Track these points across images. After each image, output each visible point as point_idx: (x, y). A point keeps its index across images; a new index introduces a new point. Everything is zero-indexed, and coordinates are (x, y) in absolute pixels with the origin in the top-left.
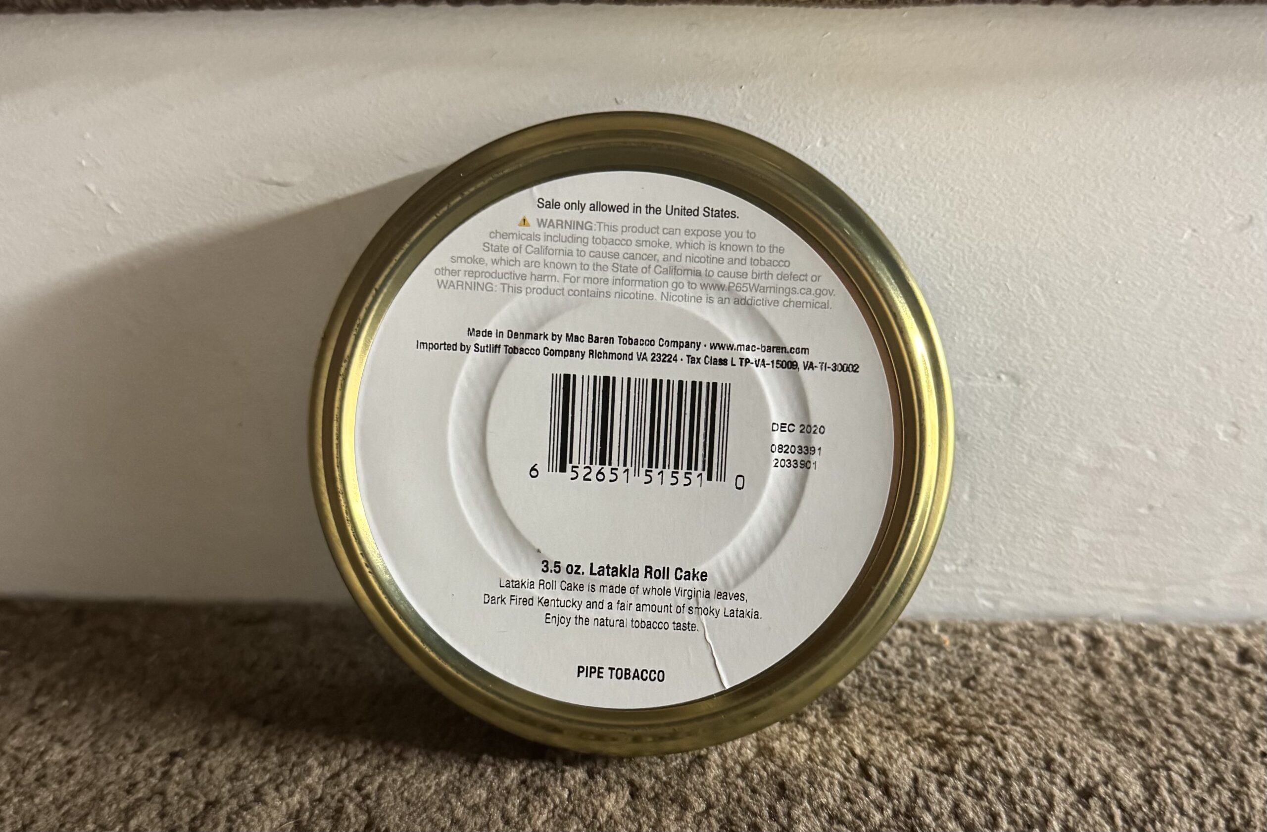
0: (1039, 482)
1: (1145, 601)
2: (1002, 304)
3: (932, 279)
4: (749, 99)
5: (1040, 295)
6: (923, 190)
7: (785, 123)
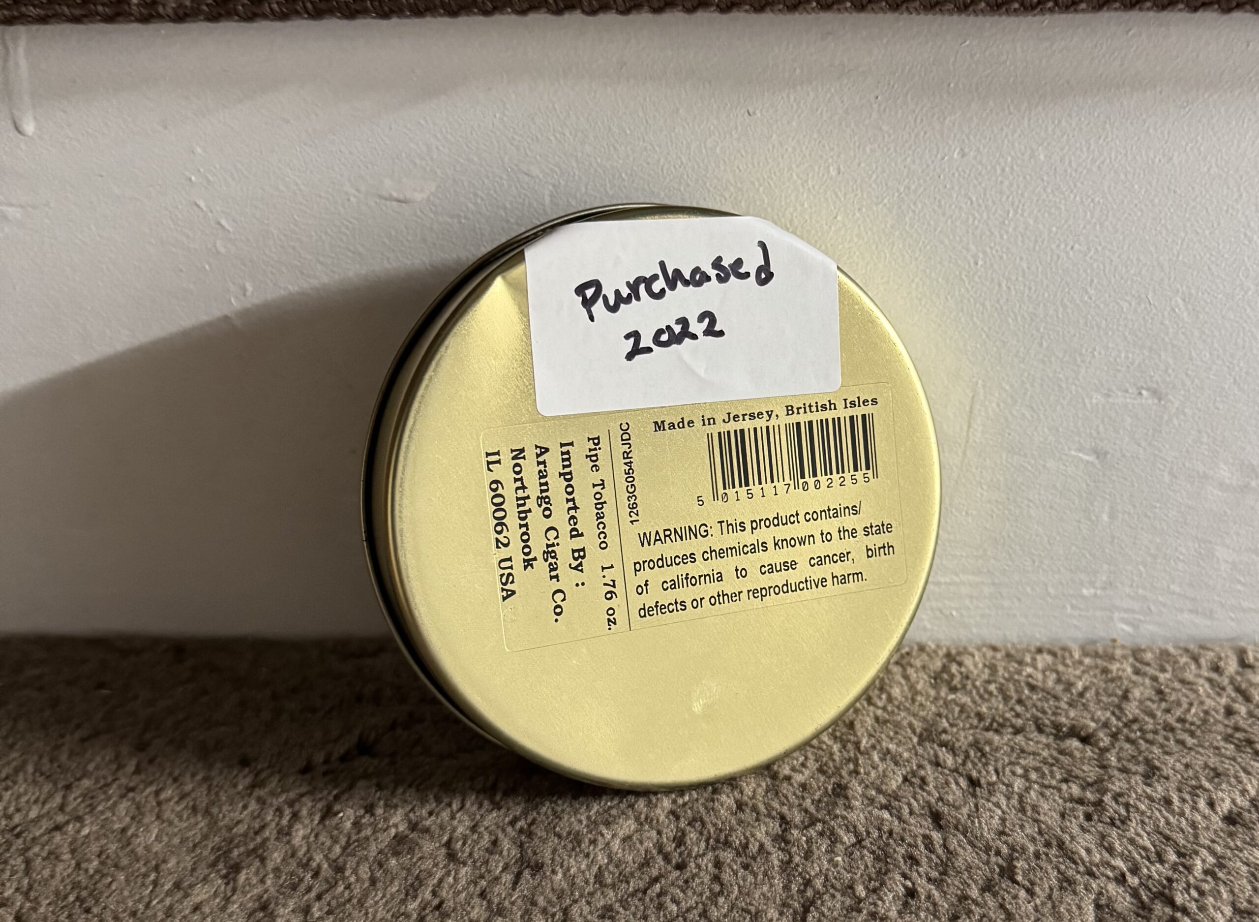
0: (1180, 500)
2: (1144, 318)
3: (1072, 292)
4: (885, 110)
5: (1183, 308)
6: (1063, 202)
7: (922, 133)
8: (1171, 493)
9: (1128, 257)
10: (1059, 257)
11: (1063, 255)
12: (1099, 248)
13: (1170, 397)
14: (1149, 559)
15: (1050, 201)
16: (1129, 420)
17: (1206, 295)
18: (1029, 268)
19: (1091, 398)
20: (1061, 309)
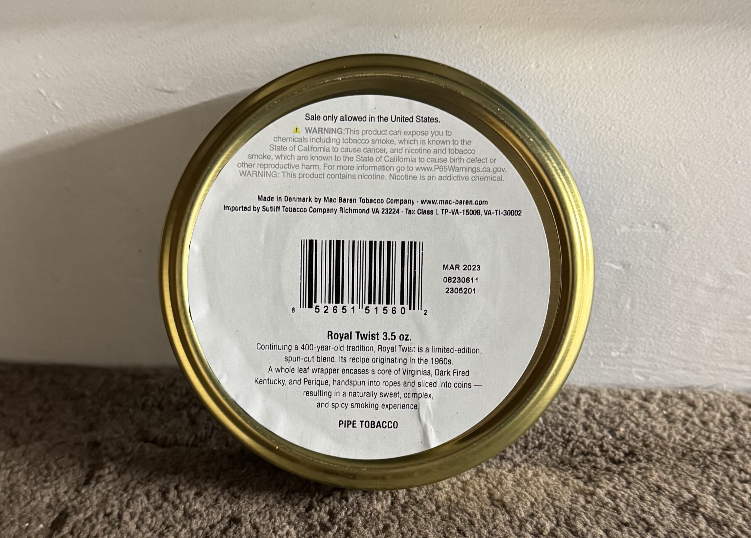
0: (679, 296)
2: (657, 176)
3: (609, 158)
4: (486, 36)
5: (684, 171)
6: (604, 98)
7: (510, 52)
8: (672, 291)
9: (648, 136)
10: (601, 134)
11: (603, 133)
12: (628, 130)
13: (674, 229)
14: (657, 334)
15: (595, 98)
16: (646, 243)
17: (700, 162)
18: (580, 142)
19: (620, 228)
20: (601, 170)
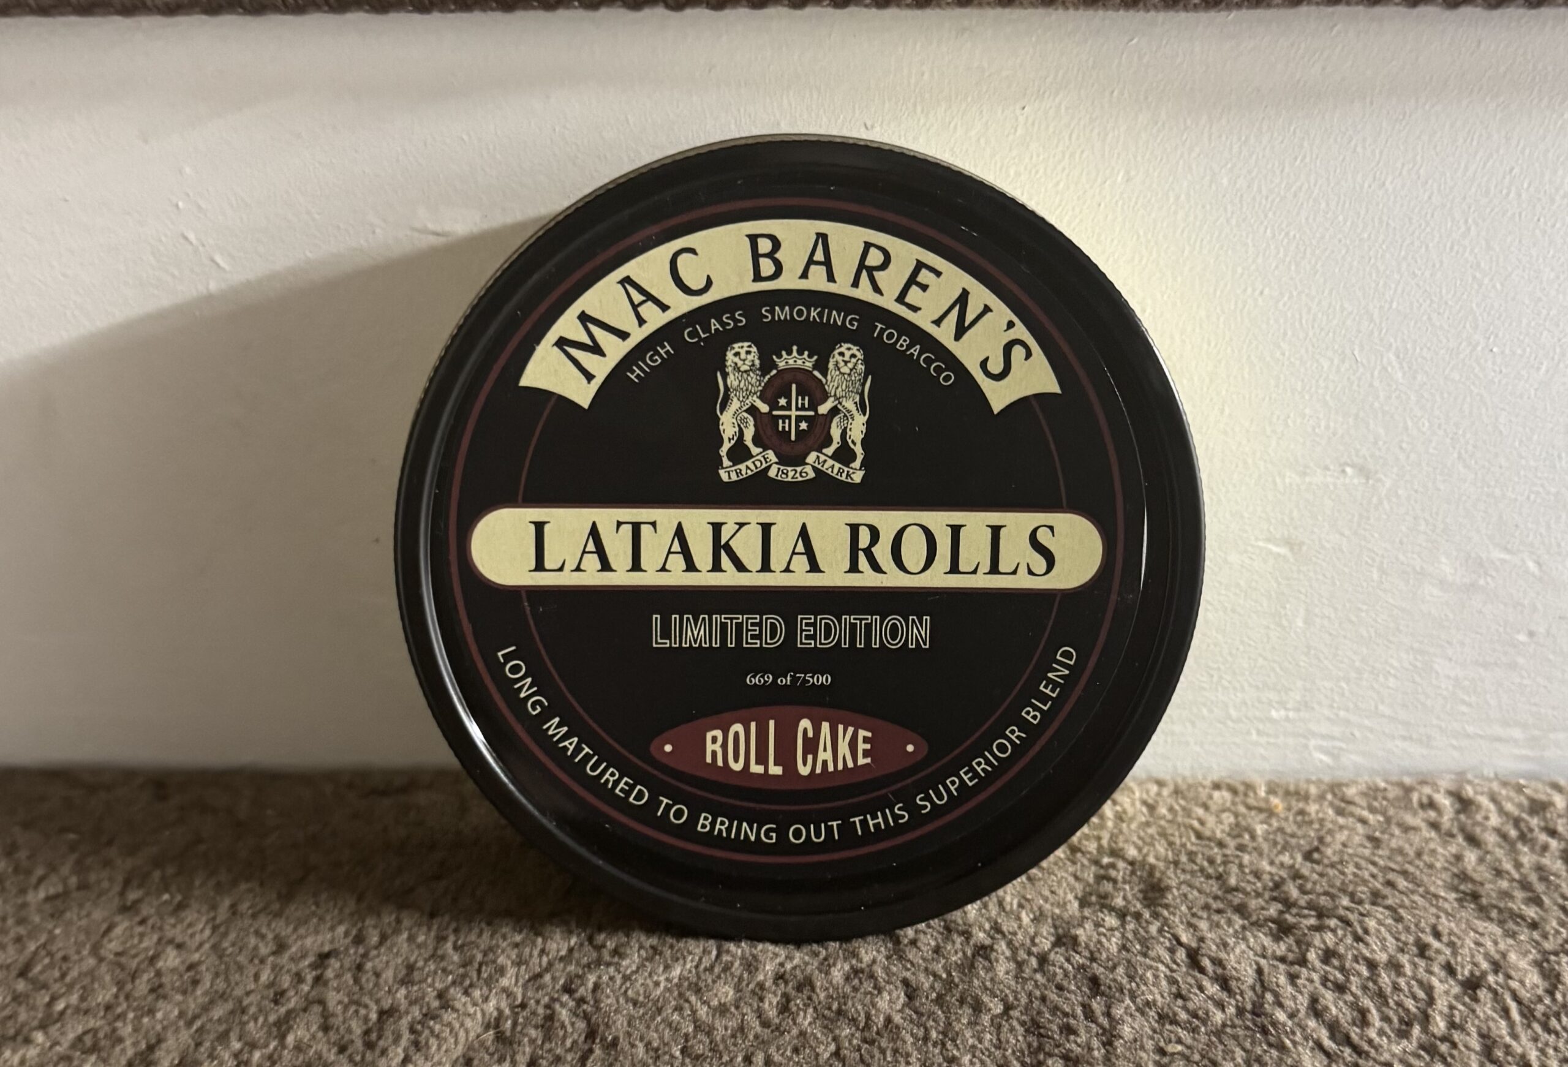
0: (1392, 601)
1: (1524, 752)
2: (1349, 379)
3: (1260, 347)
4: (1033, 124)
7: (1079, 152)
8: (1380, 593)
9: (1330, 304)
13: (1381, 476)
15: (1235, 236)
16: (1330, 503)
17: (1425, 350)
19: (1284, 477)
